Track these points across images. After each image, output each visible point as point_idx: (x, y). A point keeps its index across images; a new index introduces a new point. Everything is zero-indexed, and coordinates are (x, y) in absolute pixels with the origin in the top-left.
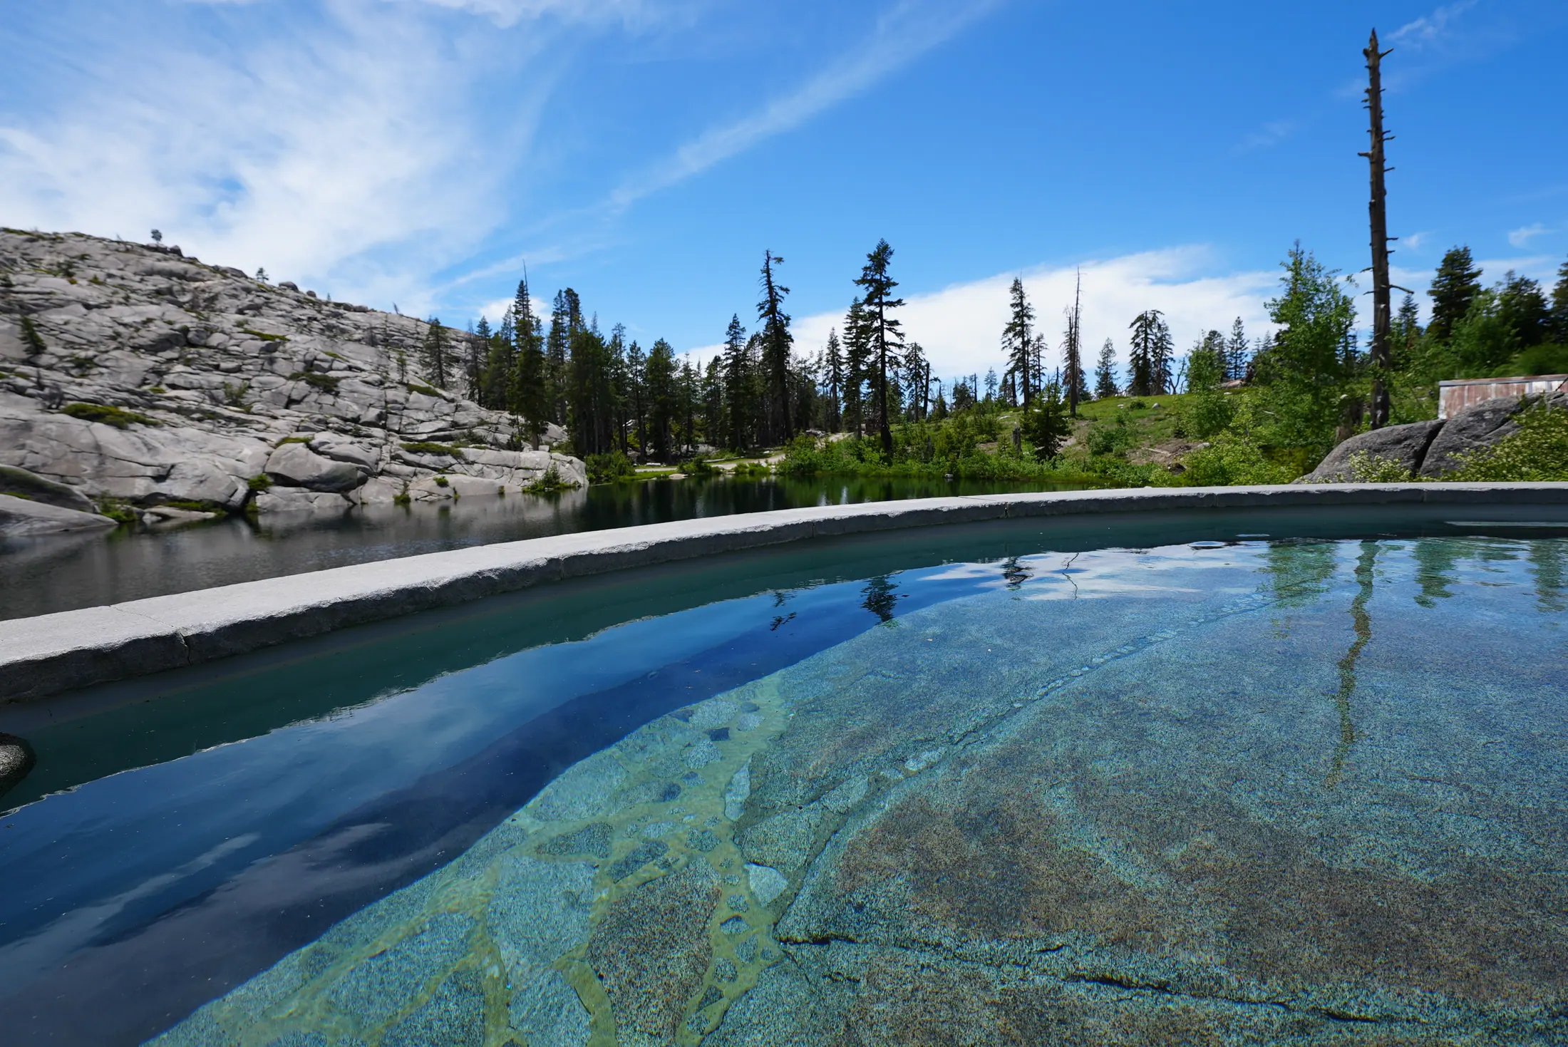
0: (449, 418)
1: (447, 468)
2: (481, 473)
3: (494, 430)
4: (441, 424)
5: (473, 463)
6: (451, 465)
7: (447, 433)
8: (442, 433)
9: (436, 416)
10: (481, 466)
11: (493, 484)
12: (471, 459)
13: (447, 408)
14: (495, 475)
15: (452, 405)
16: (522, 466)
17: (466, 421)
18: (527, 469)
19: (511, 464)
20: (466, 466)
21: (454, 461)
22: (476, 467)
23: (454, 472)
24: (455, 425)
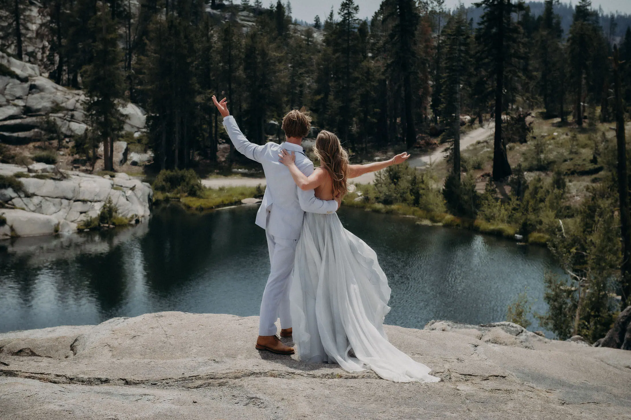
0: (21, 103)
1: (7, 202)
2: (39, 209)
3: (68, 117)
4: (11, 111)
5: (34, 195)
6: (11, 199)
7: (18, 121)
8: (13, 122)
9: (8, 101)
10: (40, 198)
11: (48, 222)
12: (31, 191)
13: (19, 89)
14: (53, 209)
15: (26, 85)
16: (81, 197)
17: (39, 107)
18: (84, 201)
19: (70, 195)
20: (26, 200)
21: (14, 195)
22: (36, 200)
23: (13, 207)
24: (28, 111)
